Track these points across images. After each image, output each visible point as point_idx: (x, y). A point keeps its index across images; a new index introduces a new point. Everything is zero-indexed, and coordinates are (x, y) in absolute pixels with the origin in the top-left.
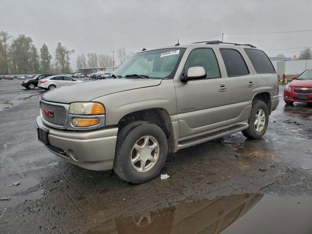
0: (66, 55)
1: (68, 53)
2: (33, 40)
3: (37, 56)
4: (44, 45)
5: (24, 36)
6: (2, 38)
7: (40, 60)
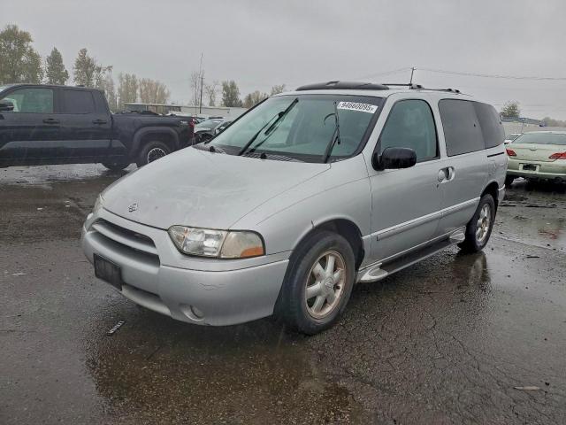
0: (94, 73)
2: (32, 37)
3: (40, 71)
4: (56, 50)
7: (45, 79)
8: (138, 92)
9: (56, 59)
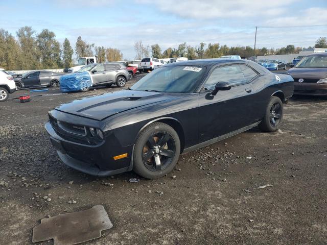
0: (85, 49)
1: (88, 47)
2: (55, 35)
4: (66, 39)
6: (26, 33)
7: (63, 54)
8: (106, 56)
9: (67, 44)
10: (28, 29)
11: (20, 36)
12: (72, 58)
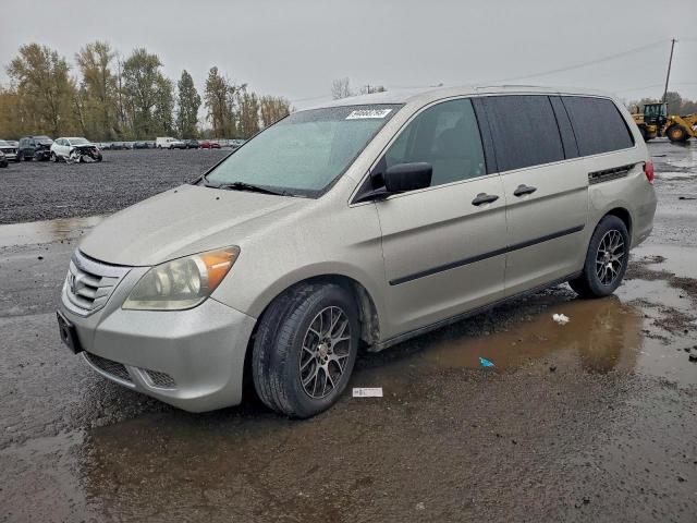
0: (227, 95)
1: (232, 90)
2: (161, 60)
3: (171, 99)
4: (186, 72)
5: (143, 51)
6: (97, 58)
7: (177, 108)
8: (259, 112)
9: (186, 82)
10: (101, 48)
11: (83, 65)
12: (198, 117)
